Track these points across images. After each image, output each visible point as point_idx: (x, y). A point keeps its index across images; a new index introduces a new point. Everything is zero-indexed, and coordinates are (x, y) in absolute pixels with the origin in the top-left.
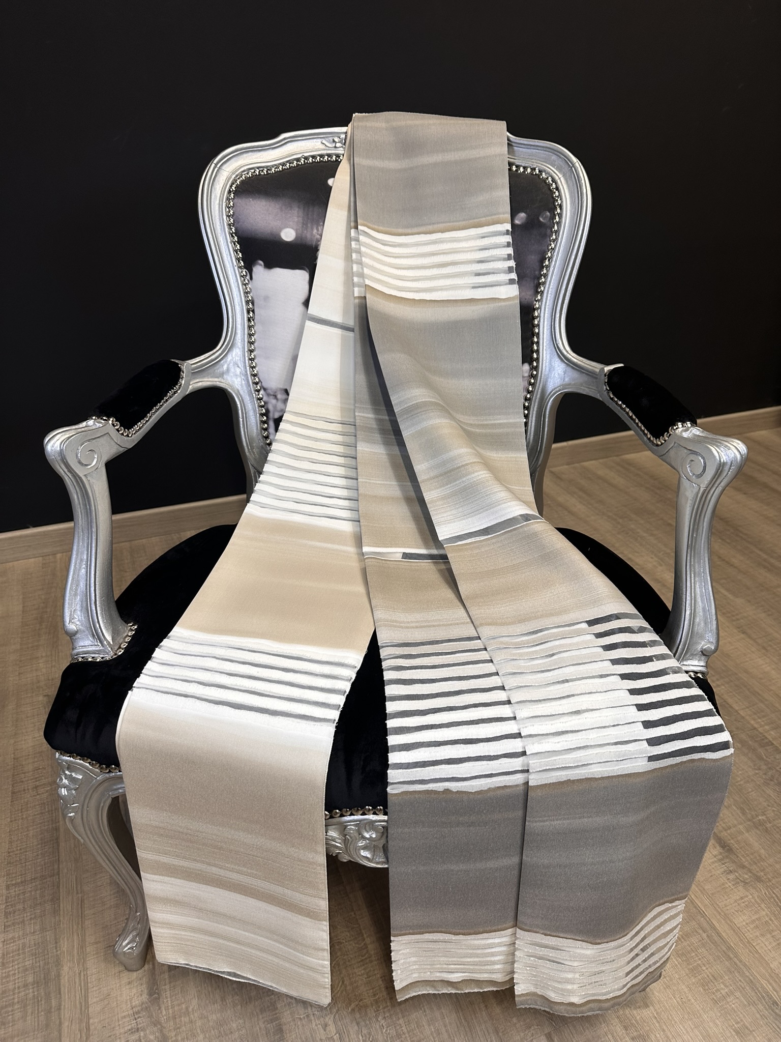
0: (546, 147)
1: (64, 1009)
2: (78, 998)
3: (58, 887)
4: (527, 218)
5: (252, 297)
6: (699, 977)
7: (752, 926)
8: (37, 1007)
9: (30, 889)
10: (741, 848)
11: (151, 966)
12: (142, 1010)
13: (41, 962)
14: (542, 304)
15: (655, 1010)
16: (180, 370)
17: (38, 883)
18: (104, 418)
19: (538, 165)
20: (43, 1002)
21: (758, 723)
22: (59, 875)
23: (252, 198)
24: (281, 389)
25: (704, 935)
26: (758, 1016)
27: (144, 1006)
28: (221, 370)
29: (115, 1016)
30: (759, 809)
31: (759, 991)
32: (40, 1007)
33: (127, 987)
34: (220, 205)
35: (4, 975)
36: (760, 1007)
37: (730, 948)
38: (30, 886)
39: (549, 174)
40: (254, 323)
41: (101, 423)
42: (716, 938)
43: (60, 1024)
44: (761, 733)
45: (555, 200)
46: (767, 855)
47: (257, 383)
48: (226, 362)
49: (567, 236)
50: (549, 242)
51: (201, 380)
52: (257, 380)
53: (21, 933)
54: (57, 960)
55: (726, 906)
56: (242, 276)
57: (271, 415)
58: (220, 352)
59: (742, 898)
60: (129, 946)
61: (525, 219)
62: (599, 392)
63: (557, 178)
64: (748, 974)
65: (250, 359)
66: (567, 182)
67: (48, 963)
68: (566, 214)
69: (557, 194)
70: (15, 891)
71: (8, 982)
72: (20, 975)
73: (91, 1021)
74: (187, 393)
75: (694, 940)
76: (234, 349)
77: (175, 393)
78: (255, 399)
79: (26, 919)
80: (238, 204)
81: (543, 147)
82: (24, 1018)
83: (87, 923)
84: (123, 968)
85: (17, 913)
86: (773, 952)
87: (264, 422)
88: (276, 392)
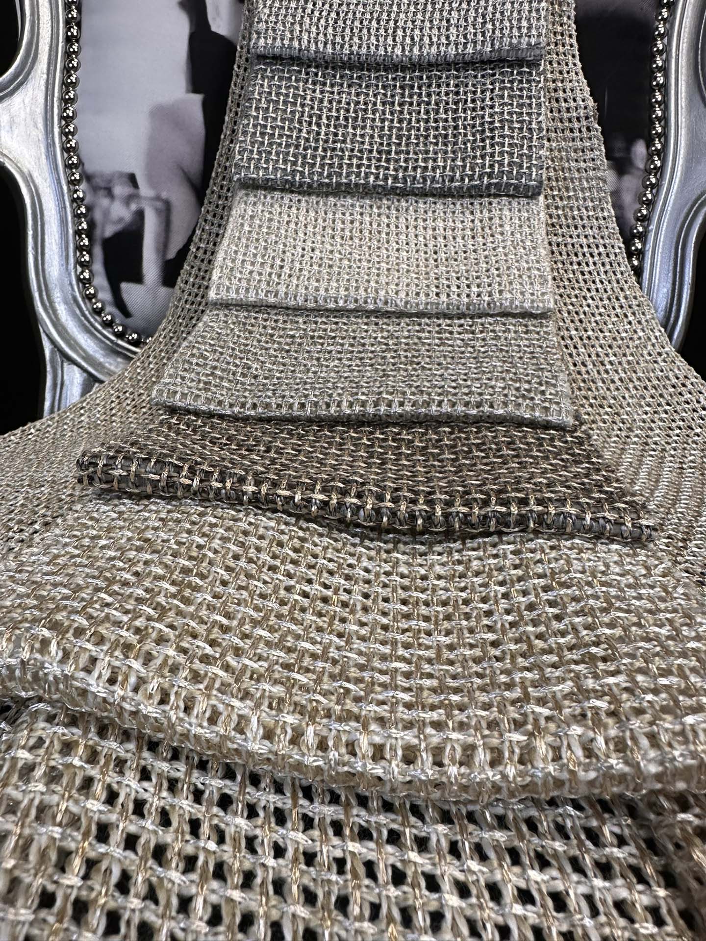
24: (121, 175)
47: (72, 167)
48: (7, 108)
57: (98, 233)
65: (64, 118)
76: (28, 90)
78: (67, 200)
87: (84, 250)
88: (110, 181)
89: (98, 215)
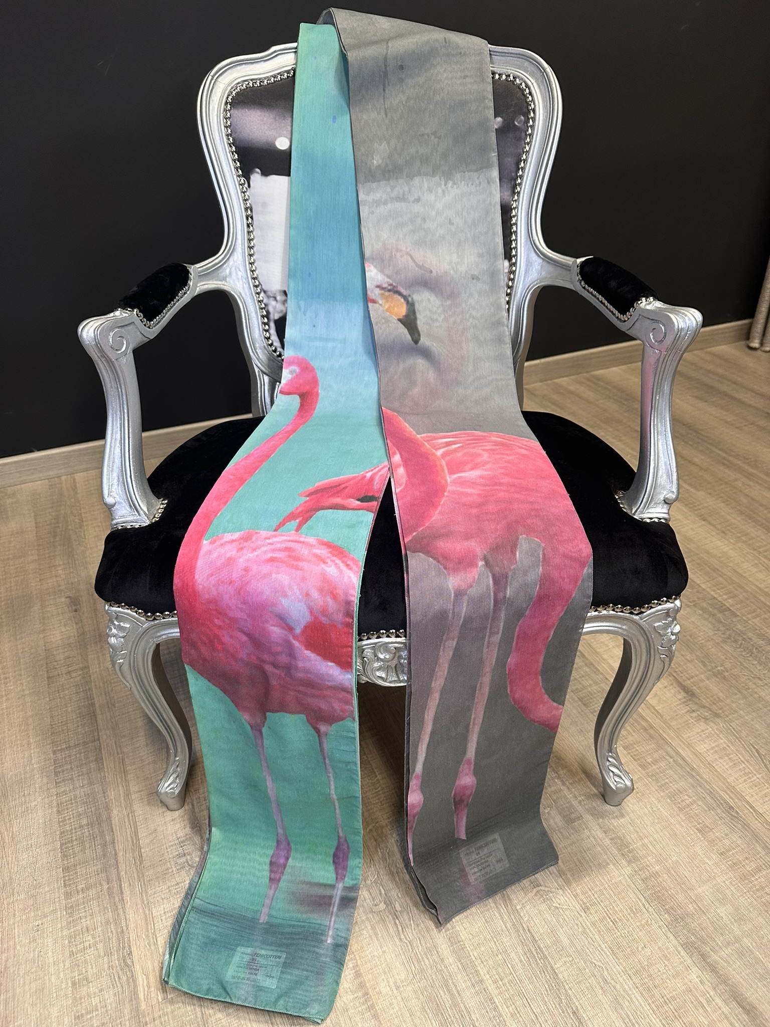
0: (519, 54)
1: (118, 843)
2: (129, 833)
3: (100, 750)
4: (503, 122)
5: (250, 204)
6: (667, 792)
7: (712, 752)
8: (93, 843)
9: (74, 753)
10: (702, 693)
11: (191, 806)
12: (186, 839)
13: (93, 809)
14: (519, 203)
15: (630, 818)
16: (188, 272)
17: (81, 748)
18: (129, 309)
19: (513, 71)
20: (98, 838)
21: (716, 593)
22: (99, 740)
23: (248, 108)
24: (280, 291)
25: (671, 760)
26: (717, 818)
27: (188, 836)
28: (223, 274)
29: (163, 845)
30: (718, 662)
31: (718, 800)
32: (96, 842)
33: (171, 823)
34: (218, 116)
35: (61, 820)
36: (719, 811)
37: (693, 769)
38: (75, 750)
39: (522, 79)
40: (253, 228)
41: (127, 313)
42: (681, 762)
43: (116, 854)
44: (720, 601)
45: (528, 104)
46: (725, 697)
47: (256, 286)
48: (228, 265)
49: (540, 139)
50: (524, 145)
51: (206, 283)
52: (257, 283)
53: (71, 787)
54: (107, 807)
55: (689, 737)
56: (241, 185)
57: (271, 317)
58: (223, 256)
59: (703, 731)
60: (170, 787)
61: (501, 123)
62: (572, 282)
63: (530, 83)
64: (708, 787)
65: (251, 264)
66: (539, 87)
67: (99, 809)
68: (539, 118)
69: (530, 98)
70: (61, 755)
71: (65, 825)
72: (75, 819)
73: (143, 850)
74: (195, 295)
75: (662, 764)
76: (235, 253)
77: (185, 294)
78: (256, 302)
79: (74, 776)
80: (235, 115)
81: (516, 54)
82: (83, 850)
83: (129, 776)
84: (166, 809)
85: (65, 772)
86: (730, 771)
87: (265, 324)
88: (275, 294)
89: (271, 309)
